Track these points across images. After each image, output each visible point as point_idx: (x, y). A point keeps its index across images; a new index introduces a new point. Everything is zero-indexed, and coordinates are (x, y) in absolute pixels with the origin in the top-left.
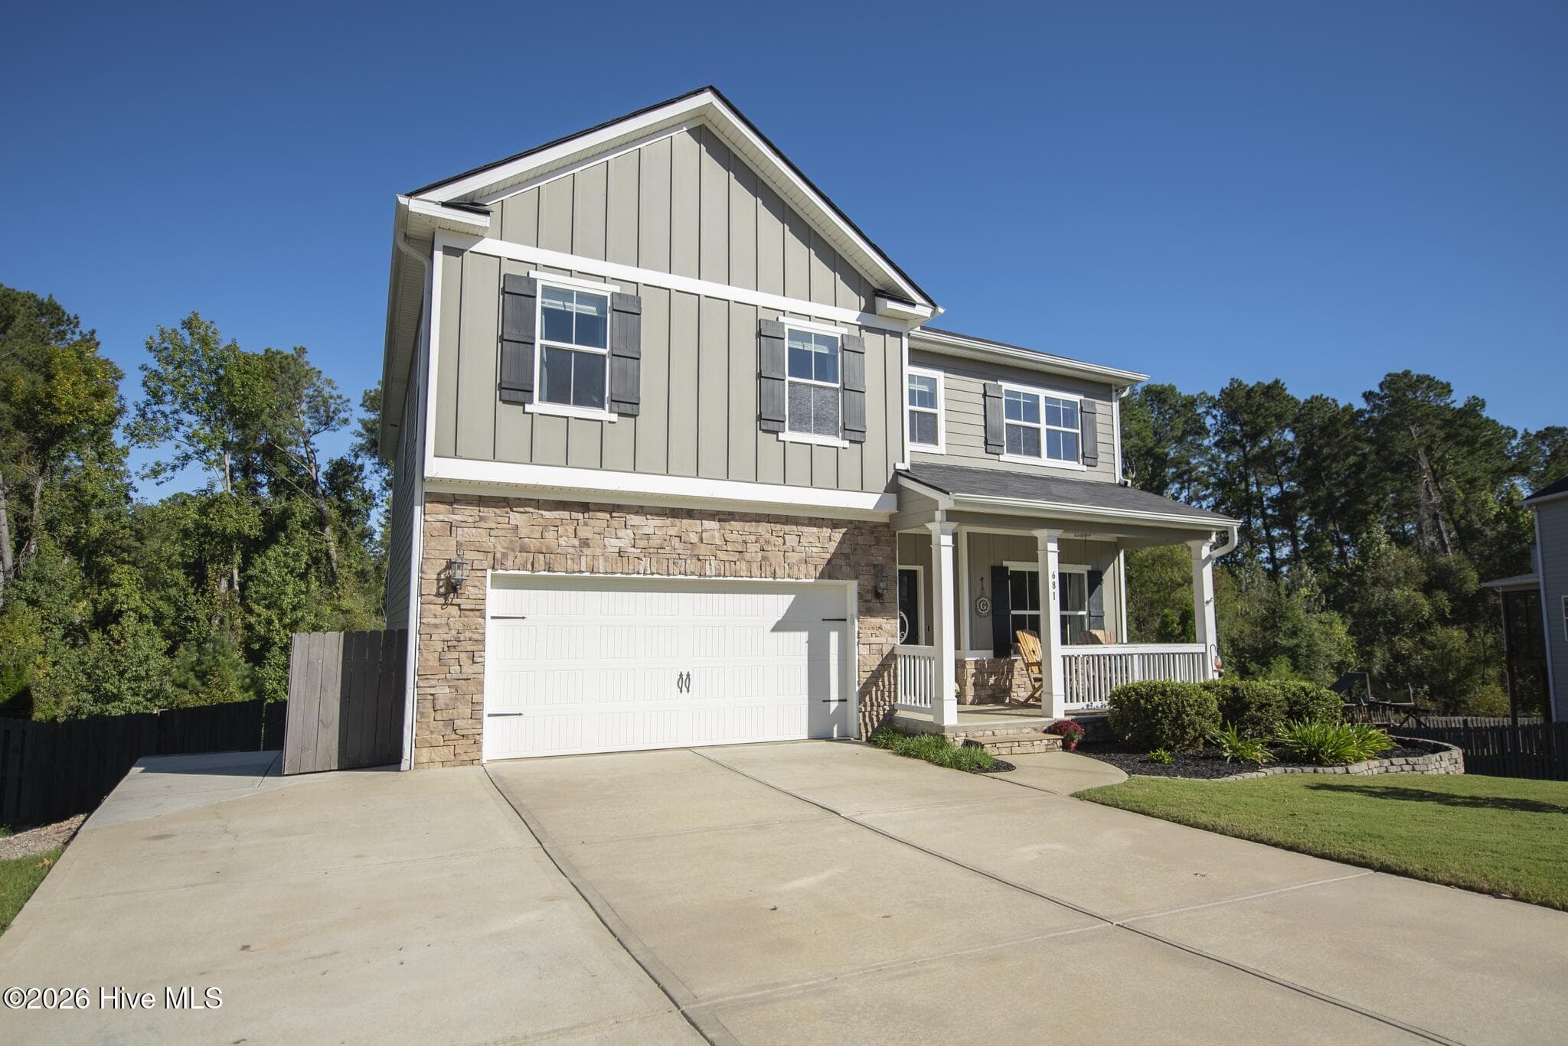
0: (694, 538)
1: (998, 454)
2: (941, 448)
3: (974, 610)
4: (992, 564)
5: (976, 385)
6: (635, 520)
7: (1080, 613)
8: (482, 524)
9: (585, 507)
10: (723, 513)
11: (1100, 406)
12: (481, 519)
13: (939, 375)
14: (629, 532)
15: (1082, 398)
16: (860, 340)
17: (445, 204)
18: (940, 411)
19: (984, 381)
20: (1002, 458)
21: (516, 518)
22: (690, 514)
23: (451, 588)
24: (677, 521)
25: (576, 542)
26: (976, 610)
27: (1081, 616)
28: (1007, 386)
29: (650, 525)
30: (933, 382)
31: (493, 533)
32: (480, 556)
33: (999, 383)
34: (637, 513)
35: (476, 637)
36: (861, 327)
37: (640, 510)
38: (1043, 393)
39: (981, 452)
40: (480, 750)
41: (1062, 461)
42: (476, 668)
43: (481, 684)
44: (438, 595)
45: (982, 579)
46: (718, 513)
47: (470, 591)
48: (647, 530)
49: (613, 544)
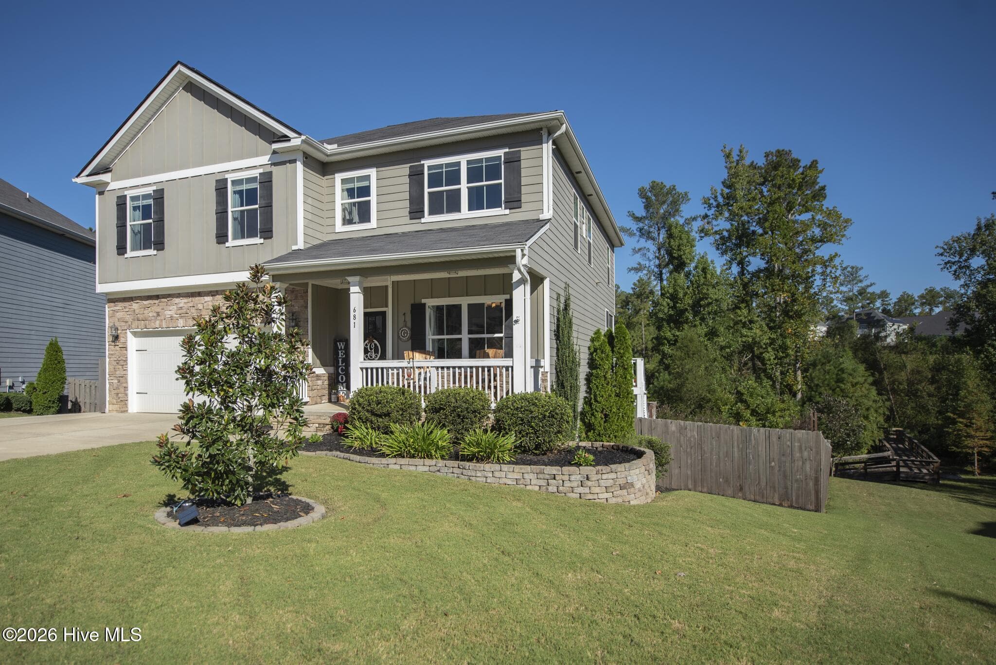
0: (200, 306)
1: (420, 218)
2: (373, 223)
3: (396, 337)
4: (412, 302)
5: (404, 170)
6: (177, 300)
7: (496, 335)
8: (125, 310)
9: (157, 297)
10: (213, 291)
11: (526, 153)
12: (125, 307)
13: (372, 172)
14: (175, 307)
15: (507, 150)
16: (271, 173)
17: (88, 176)
18: (373, 198)
19: (409, 165)
20: (423, 220)
21: (135, 306)
22: (199, 294)
23: (116, 338)
24: (193, 299)
25: (155, 314)
26: (398, 337)
27: (498, 338)
28: (427, 163)
29: (182, 302)
30: (368, 178)
31: (128, 313)
32: (123, 324)
33: (422, 162)
34: (177, 297)
35: (124, 359)
36: (271, 164)
37: (179, 296)
38: (463, 160)
39: (407, 220)
40: (127, 407)
41: (485, 210)
42: (124, 372)
43: (126, 379)
44: (112, 342)
45: (404, 314)
46: (211, 292)
47: (122, 340)
48: (181, 305)
49: (168, 313)
